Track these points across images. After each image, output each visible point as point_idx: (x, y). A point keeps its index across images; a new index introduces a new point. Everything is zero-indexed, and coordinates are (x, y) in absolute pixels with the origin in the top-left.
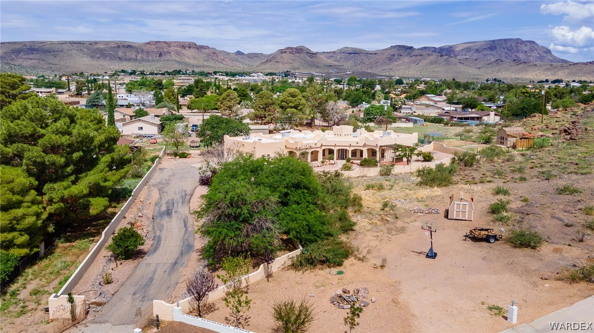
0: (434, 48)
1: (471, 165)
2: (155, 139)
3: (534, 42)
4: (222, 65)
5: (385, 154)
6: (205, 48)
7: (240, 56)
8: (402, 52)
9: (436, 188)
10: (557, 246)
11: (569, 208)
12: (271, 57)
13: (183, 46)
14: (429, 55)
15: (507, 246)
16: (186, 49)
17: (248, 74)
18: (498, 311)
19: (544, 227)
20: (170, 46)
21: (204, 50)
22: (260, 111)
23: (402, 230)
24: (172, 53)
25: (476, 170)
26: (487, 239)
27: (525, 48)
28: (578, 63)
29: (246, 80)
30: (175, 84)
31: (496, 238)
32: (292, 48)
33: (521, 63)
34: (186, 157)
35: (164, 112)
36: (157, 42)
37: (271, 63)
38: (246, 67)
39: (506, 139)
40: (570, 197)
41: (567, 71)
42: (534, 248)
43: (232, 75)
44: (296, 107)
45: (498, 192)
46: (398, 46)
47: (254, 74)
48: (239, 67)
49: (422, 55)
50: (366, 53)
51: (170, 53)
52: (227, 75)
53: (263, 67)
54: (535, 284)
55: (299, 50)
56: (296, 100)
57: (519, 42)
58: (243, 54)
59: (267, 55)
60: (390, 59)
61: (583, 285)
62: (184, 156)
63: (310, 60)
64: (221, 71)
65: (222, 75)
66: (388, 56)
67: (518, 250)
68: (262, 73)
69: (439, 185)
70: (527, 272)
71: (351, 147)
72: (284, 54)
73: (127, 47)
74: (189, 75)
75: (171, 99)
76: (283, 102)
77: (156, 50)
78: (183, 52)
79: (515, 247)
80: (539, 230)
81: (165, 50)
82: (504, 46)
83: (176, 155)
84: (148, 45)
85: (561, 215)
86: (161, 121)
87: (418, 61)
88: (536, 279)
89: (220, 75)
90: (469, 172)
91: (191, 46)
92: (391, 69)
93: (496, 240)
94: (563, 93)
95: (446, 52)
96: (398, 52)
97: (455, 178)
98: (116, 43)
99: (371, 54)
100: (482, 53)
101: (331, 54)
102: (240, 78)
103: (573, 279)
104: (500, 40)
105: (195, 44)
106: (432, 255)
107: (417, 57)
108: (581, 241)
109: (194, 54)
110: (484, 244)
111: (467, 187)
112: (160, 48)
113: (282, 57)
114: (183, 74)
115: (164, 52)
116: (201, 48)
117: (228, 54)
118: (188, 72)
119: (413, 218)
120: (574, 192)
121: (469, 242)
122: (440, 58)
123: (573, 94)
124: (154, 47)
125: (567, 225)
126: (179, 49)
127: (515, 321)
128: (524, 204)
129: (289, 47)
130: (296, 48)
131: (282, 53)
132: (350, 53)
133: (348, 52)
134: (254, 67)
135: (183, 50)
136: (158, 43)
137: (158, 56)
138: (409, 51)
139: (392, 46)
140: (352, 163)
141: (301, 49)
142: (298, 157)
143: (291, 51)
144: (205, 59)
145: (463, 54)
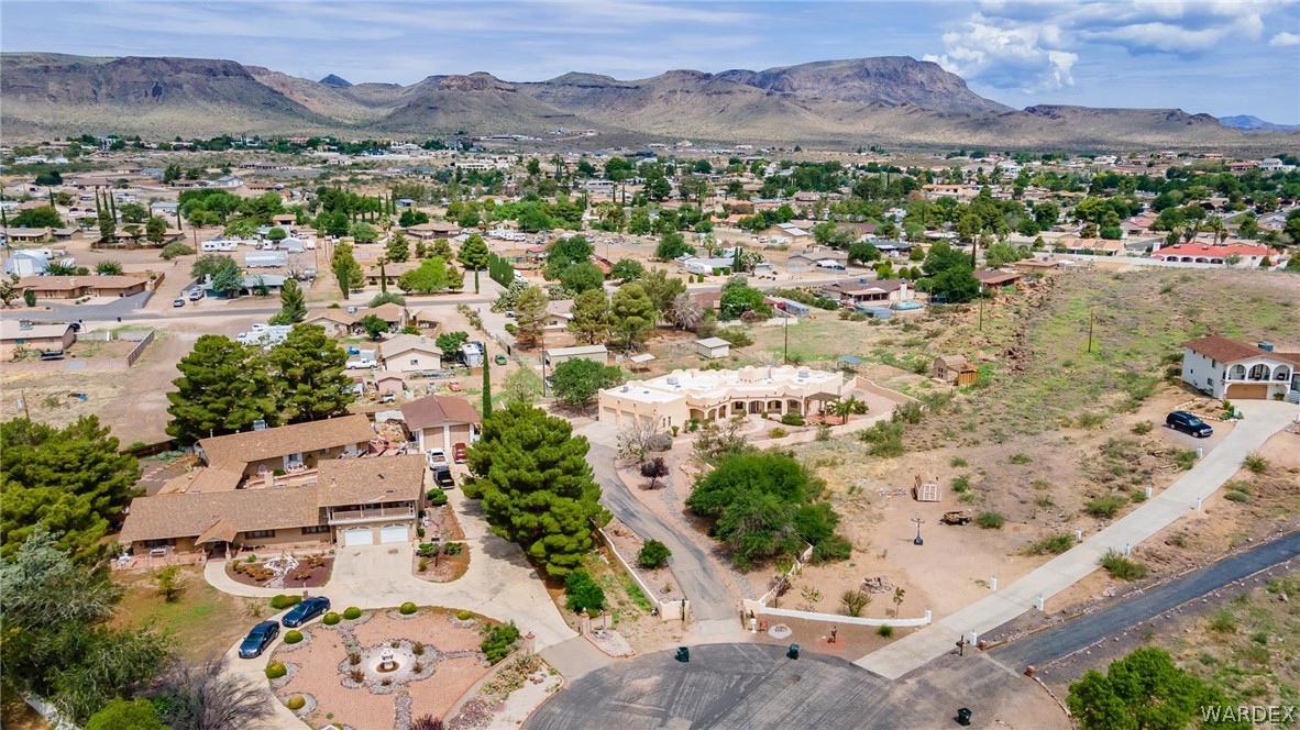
0: (751, 72)
1: (917, 422)
3: (935, 65)
5: (810, 406)
6: (259, 73)
8: (690, 85)
9: (890, 460)
10: (1016, 525)
11: (1022, 482)
12: (415, 93)
13: (211, 70)
14: (744, 90)
15: (977, 528)
16: (219, 77)
18: (981, 583)
19: (1003, 505)
20: (179, 71)
23: (881, 517)
24: (185, 86)
25: (924, 428)
26: (960, 522)
31: (967, 520)
32: (462, 78)
36: (144, 60)
37: (418, 111)
39: (946, 372)
40: (1022, 467)
42: (998, 528)
43: (353, 152)
44: (639, 313)
45: (957, 463)
46: (683, 71)
47: (398, 147)
49: (729, 91)
50: (617, 87)
51: (180, 86)
52: (342, 149)
54: (1003, 560)
55: (478, 82)
56: (639, 303)
57: (909, 63)
58: (345, 84)
60: (667, 101)
61: (1036, 557)
63: (504, 102)
64: (324, 137)
65: (330, 150)
66: (662, 94)
67: (986, 531)
68: (413, 142)
69: (893, 456)
70: (996, 550)
71: (768, 399)
72: (447, 91)
73: (69, 71)
76: (621, 306)
77: (143, 79)
78: (211, 84)
79: (984, 528)
80: (999, 509)
81: (167, 80)
82: (882, 70)
84: (121, 66)
85: (1016, 490)
87: (722, 106)
88: (1004, 556)
89: (325, 150)
90: (917, 431)
91: (228, 70)
92: (670, 121)
93: (967, 522)
94: (995, 215)
95: (775, 84)
96: (682, 84)
97: (905, 442)
98: (38, 60)
99: (628, 88)
100: (842, 85)
101: (543, 89)
102: (376, 158)
103: (1030, 554)
105: (239, 66)
106: (918, 542)
107: (721, 96)
108: (1034, 518)
109: (238, 90)
110: (957, 526)
111: (922, 455)
112: (154, 74)
114: (239, 147)
115: (165, 84)
118: (247, 141)
119: (884, 502)
120: (1025, 460)
121: (945, 525)
122: (765, 99)
123: (1010, 214)
124: (139, 71)
125: (1022, 502)
126: (202, 77)
127: (995, 588)
128: (982, 477)
129: (456, 76)
130: (470, 78)
131: (441, 87)
132: (585, 87)
133: (580, 83)
135: (211, 79)
136: (147, 62)
137: (150, 93)
138: (703, 82)
139: (668, 72)
140: (771, 419)
141: (483, 81)
142: (706, 417)
143: (460, 83)
144: (267, 101)
145: (809, 85)
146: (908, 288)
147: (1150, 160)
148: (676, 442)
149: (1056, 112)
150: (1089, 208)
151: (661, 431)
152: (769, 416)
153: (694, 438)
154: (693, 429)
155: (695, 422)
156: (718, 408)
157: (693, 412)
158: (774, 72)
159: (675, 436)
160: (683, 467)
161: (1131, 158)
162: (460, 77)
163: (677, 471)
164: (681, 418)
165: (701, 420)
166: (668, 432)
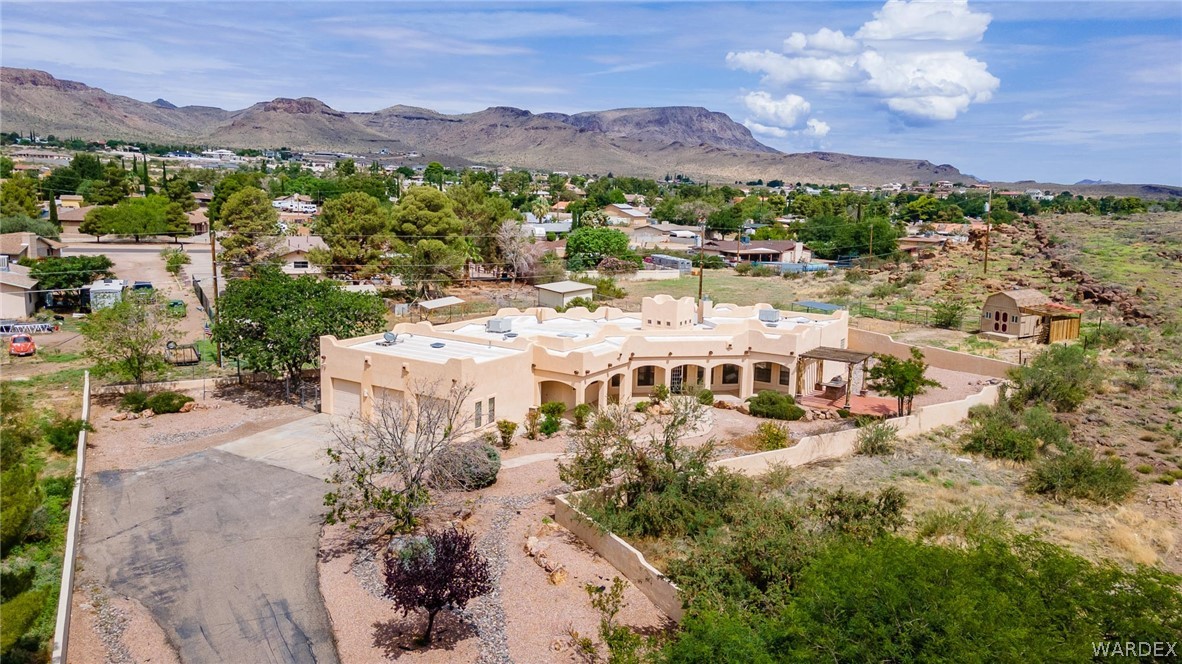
0: (564, 115)
2: (27, 339)
3: (725, 115)
4: (123, 129)
6: (75, 88)
7: (167, 111)
8: (509, 120)
12: (242, 116)
13: (17, 79)
14: (560, 128)
16: (27, 85)
17: (196, 150)
21: (74, 92)
22: (349, 247)
27: (713, 126)
28: (797, 154)
29: (196, 163)
30: (16, 167)
32: (289, 101)
33: (712, 150)
34: (177, 410)
35: (25, 244)
37: (243, 130)
38: (183, 136)
39: (1015, 319)
41: (781, 167)
43: (157, 152)
44: (440, 235)
46: (502, 108)
47: (210, 152)
48: (168, 135)
49: (546, 128)
50: (442, 120)
52: (144, 149)
53: (225, 137)
55: (306, 106)
56: (440, 218)
57: (705, 114)
58: (172, 107)
59: (232, 112)
60: (488, 133)
62: (169, 405)
63: (330, 126)
64: (126, 139)
65: (131, 150)
66: (483, 127)
68: (228, 149)
71: (711, 361)
72: (272, 113)
74: (43, 147)
75: (26, 204)
76: (408, 221)
78: (16, 92)
82: (680, 118)
83: (137, 404)
86: (33, 277)
87: (540, 140)
89: (125, 150)
91: (36, 79)
92: (491, 152)
95: (586, 125)
96: (502, 119)
99: (452, 121)
100: (646, 129)
101: (371, 118)
102: (179, 158)
104: (673, 107)
105: (50, 77)
107: (539, 131)
109: (47, 99)
113: (268, 119)
114: (26, 143)
116: (66, 86)
117: (137, 104)
118: (38, 139)
122: (578, 134)
126: (7, 85)
129: (283, 99)
130: (298, 102)
131: (267, 109)
132: (410, 118)
133: (405, 115)
134: (203, 136)
135: (18, 87)
138: (522, 118)
139: (489, 109)
140: (721, 405)
141: (310, 105)
142: (580, 399)
143: (286, 106)
144: (79, 112)
145: (616, 129)
146: (804, 248)
147: (931, 188)
148: (508, 462)
149: (829, 158)
150: (921, 207)
151: (467, 436)
152: (717, 398)
153: (560, 451)
154: (550, 429)
155: (554, 411)
156: (605, 379)
157: (546, 387)
158: (585, 115)
159: (506, 445)
160: (532, 542)
161: (914, 185)
162: (286, 100)
163: (515, 557)
164: (519, 403)
165: (568, 406)
166: (490, 438)
